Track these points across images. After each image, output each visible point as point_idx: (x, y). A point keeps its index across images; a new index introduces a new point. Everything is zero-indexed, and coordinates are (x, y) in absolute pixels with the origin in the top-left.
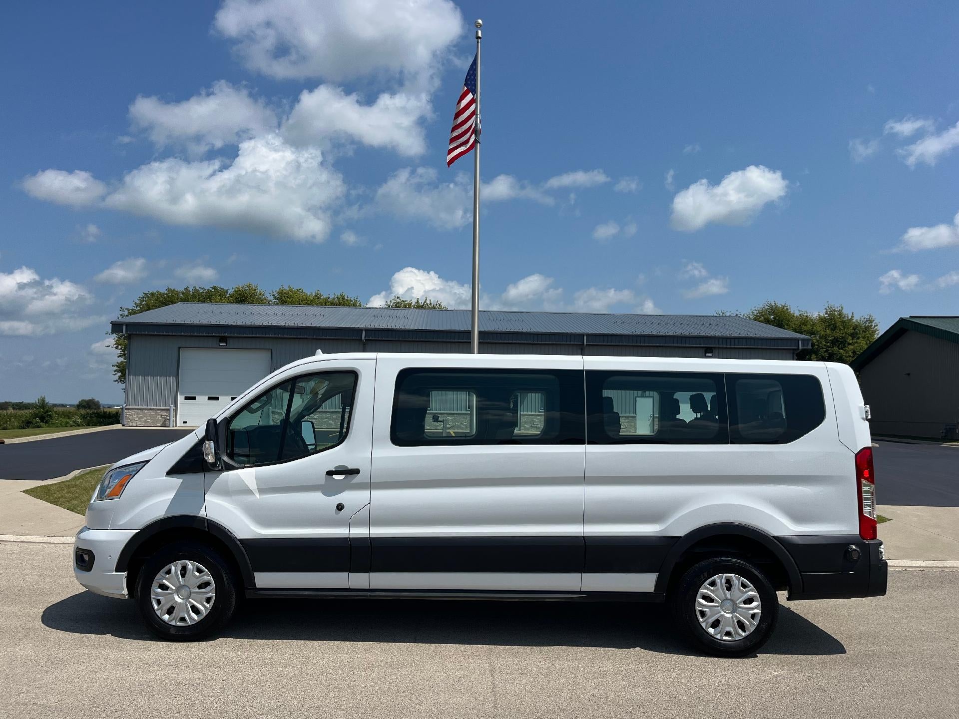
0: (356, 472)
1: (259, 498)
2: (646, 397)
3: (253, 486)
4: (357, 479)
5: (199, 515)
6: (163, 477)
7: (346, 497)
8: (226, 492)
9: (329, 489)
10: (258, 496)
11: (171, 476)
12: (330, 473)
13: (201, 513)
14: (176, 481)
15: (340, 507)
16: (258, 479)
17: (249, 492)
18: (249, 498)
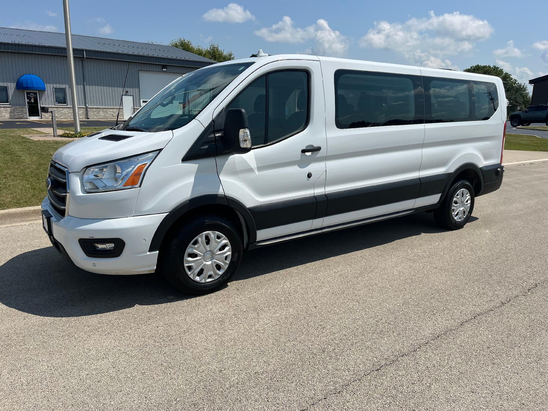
0: (318, 149)
1: (258, 174)
2: (128, 95)
3: (253, 165)
4: (320, 154)
5: (219, 193)
6: (179, 163)
7: (313, 167)
8: (234, 172)
9: (302, 163)
10: (257, 172)
11: (188, 162)
12: (303, 151)
13: (220, 191)
14: (193, 166)
15: (309, 176)
16: (258, 159)
17: (251, 170)
18: (250, 176)
